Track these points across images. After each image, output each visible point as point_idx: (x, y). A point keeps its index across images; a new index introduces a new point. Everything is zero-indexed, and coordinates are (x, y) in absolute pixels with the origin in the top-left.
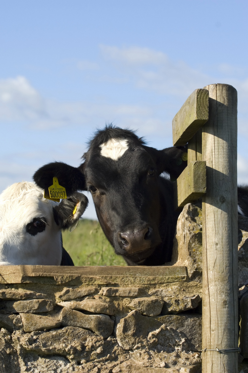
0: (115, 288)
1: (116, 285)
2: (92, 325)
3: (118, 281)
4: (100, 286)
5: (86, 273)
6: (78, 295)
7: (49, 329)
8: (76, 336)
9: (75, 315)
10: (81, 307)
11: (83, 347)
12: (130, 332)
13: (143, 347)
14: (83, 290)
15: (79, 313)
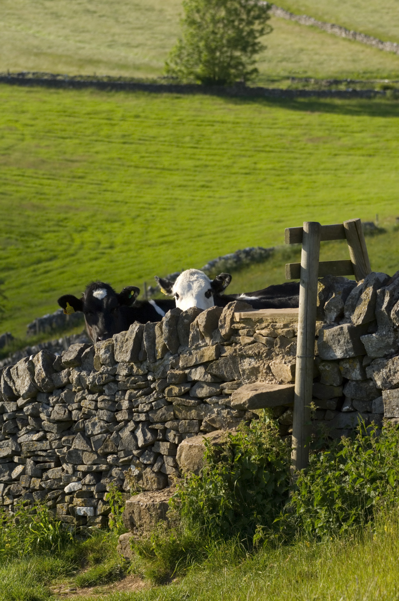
0: (275, 324)
1: (276, 322)
2: (264, 342)
3: (277, 320)
4: (270, 323)
5: (264, 317)
6: (262, 327)
7: (249, 344)
8: (258, 347)
9: (259, 337)
10: (261, 333)
11: (259, 352)
12: (278, 346)
13: (282, 353)
14: (264, 325)
15: (261, 336)
